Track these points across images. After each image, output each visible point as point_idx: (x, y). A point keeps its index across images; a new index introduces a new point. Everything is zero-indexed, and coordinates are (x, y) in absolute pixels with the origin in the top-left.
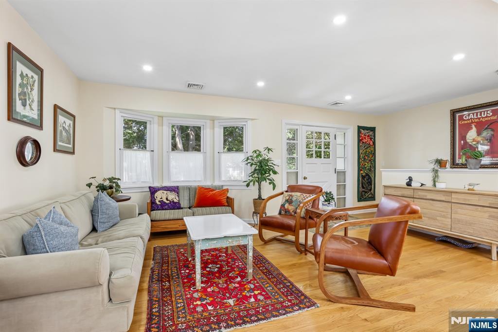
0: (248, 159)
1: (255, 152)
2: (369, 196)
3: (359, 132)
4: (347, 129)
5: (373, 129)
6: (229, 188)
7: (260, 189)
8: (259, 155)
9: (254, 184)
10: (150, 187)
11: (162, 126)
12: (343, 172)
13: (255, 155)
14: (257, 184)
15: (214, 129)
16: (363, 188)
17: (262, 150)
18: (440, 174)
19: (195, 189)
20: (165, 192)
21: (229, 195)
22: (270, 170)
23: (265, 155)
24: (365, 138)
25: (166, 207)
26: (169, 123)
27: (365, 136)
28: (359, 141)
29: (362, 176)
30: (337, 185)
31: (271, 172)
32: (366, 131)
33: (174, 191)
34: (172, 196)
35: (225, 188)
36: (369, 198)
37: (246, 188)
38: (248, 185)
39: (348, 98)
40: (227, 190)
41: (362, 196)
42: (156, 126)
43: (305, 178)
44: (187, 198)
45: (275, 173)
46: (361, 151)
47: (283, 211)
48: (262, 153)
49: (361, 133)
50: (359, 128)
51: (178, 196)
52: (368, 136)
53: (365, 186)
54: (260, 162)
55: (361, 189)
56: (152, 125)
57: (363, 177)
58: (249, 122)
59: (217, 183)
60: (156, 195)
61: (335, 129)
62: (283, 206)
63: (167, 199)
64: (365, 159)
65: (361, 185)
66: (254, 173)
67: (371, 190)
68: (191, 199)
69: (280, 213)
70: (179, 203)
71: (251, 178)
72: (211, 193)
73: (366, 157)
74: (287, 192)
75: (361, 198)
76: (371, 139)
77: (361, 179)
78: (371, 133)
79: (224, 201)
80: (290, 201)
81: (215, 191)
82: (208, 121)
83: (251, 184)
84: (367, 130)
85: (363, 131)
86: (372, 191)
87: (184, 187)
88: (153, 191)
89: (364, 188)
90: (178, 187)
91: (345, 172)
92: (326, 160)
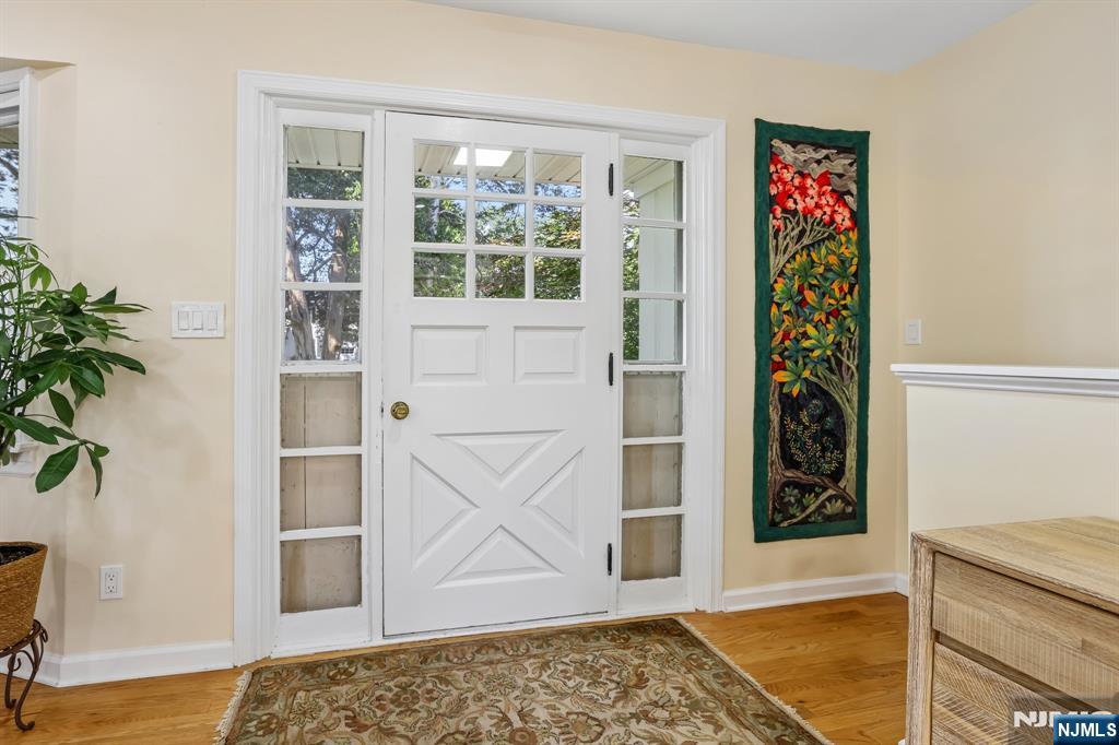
2: (830, 509)
3: (765, 157)
4: (690, 138)
5: (854, 145)
12: (674, 374)
16: (789, 461)
24: (803, 190)
27: (803, 176)
28: (766, 204)
29: (786, 399)
30: (626, 447)
32: (810, 153)
36: (829, 518)
41: (782, 507)
43: (400, 411)
46: (776, 262)
49: (774, 158)
50: (766, 133)
52: (824, 179)
53: (800, 457)
55: (777, 473)
57: (790, 405)
61: (615, 136)
64: (803, 303)
65: (776, 446)
67: (837, 475)
73: (811, 296)
75: (774, 524)
76: (839, 196)
77: (775, 417)
78: (841, 164)
84: (817, 146)
85: (788, 153)
86: (848, 482)
89: (796, 465)
91: (677, 377)
92: (555, 310)
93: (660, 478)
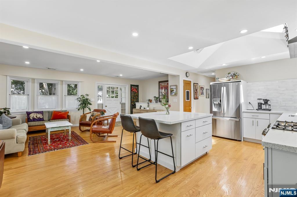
0: (78, 99)
1: (82, 96)
3: (131, 87)
4: (126, 86)
5: (138, 86)
6: (69, 111)
7: (84, 111)
8: (84, 97)
9: (81, 109)
10: (27, 112)
11: (34, 83)
13: (82, 97)
14: (82, 109)
15: (62, 85)
17: (84, 95)
18: (149, 105)
19: (52, 112)
20: (36, 114)
21: (68, 114)
22: (88, 104)
23: (86, 97)
25: (36, 120)
26: (38, 82)
28: (131, 91)
29: (133, 105)
30: (121, 109)
31: (89, 105)
32: (134, 87)
33: (40, 113)
34: (39, 116)
35: (67, 111)
37: (78, 111)
38: (79, 110)
39: (121, 75)
40: (68, 112)
42: (30, 83)
43: (106, 106)
44: (47, 116)
45: (90, 104)
46: (132, 95)
47: (90, 119)
48: (85, 96)
50: (131, 85)
51: (42, 115)
52: (135, 89)
54: (84, 100)
56: (28, 83)
58: (80, 83)
59: (64, 109)
60: (30, 115)
61: (121, 86)
62: (90, 117)
63: (36, 117)
65: (132, 108)
66: (80, 105)
68: (50, 116)
69: (89, 120)
70: (43, 118)
71: (80, 107)
72: (60, 113)
73: (134, 97)
74: (93, 112)
76: (136, 90)
78: (137, 87)
79: (66, 116)
80: (92, 115)
81: (62, 113)
82: (60, 82)
83: (80, 109)
84: (135, 86)
87: (46, 112)
88: (28, 113)
90: (42, 112)
91: (125, 103)
92: (116, 99)
93: (124, 111)
